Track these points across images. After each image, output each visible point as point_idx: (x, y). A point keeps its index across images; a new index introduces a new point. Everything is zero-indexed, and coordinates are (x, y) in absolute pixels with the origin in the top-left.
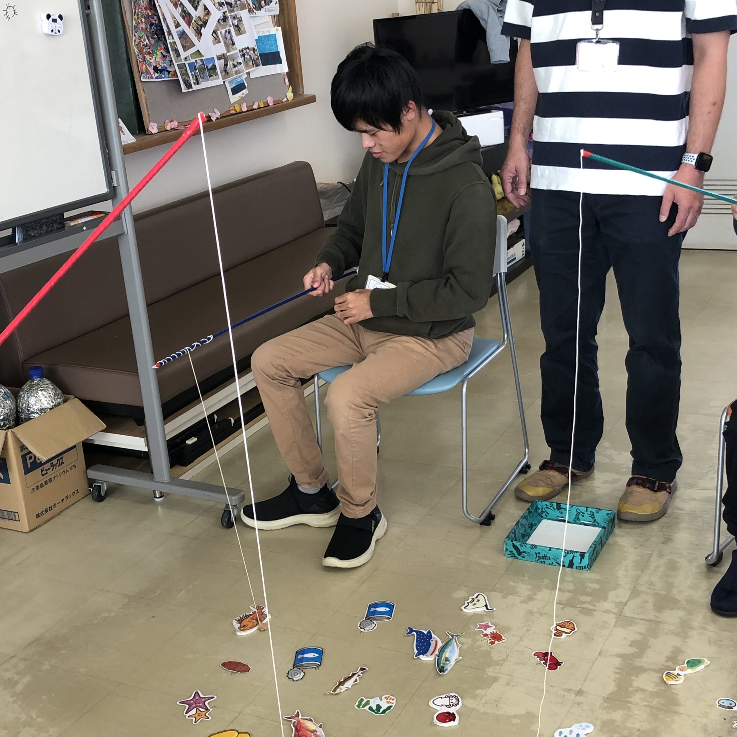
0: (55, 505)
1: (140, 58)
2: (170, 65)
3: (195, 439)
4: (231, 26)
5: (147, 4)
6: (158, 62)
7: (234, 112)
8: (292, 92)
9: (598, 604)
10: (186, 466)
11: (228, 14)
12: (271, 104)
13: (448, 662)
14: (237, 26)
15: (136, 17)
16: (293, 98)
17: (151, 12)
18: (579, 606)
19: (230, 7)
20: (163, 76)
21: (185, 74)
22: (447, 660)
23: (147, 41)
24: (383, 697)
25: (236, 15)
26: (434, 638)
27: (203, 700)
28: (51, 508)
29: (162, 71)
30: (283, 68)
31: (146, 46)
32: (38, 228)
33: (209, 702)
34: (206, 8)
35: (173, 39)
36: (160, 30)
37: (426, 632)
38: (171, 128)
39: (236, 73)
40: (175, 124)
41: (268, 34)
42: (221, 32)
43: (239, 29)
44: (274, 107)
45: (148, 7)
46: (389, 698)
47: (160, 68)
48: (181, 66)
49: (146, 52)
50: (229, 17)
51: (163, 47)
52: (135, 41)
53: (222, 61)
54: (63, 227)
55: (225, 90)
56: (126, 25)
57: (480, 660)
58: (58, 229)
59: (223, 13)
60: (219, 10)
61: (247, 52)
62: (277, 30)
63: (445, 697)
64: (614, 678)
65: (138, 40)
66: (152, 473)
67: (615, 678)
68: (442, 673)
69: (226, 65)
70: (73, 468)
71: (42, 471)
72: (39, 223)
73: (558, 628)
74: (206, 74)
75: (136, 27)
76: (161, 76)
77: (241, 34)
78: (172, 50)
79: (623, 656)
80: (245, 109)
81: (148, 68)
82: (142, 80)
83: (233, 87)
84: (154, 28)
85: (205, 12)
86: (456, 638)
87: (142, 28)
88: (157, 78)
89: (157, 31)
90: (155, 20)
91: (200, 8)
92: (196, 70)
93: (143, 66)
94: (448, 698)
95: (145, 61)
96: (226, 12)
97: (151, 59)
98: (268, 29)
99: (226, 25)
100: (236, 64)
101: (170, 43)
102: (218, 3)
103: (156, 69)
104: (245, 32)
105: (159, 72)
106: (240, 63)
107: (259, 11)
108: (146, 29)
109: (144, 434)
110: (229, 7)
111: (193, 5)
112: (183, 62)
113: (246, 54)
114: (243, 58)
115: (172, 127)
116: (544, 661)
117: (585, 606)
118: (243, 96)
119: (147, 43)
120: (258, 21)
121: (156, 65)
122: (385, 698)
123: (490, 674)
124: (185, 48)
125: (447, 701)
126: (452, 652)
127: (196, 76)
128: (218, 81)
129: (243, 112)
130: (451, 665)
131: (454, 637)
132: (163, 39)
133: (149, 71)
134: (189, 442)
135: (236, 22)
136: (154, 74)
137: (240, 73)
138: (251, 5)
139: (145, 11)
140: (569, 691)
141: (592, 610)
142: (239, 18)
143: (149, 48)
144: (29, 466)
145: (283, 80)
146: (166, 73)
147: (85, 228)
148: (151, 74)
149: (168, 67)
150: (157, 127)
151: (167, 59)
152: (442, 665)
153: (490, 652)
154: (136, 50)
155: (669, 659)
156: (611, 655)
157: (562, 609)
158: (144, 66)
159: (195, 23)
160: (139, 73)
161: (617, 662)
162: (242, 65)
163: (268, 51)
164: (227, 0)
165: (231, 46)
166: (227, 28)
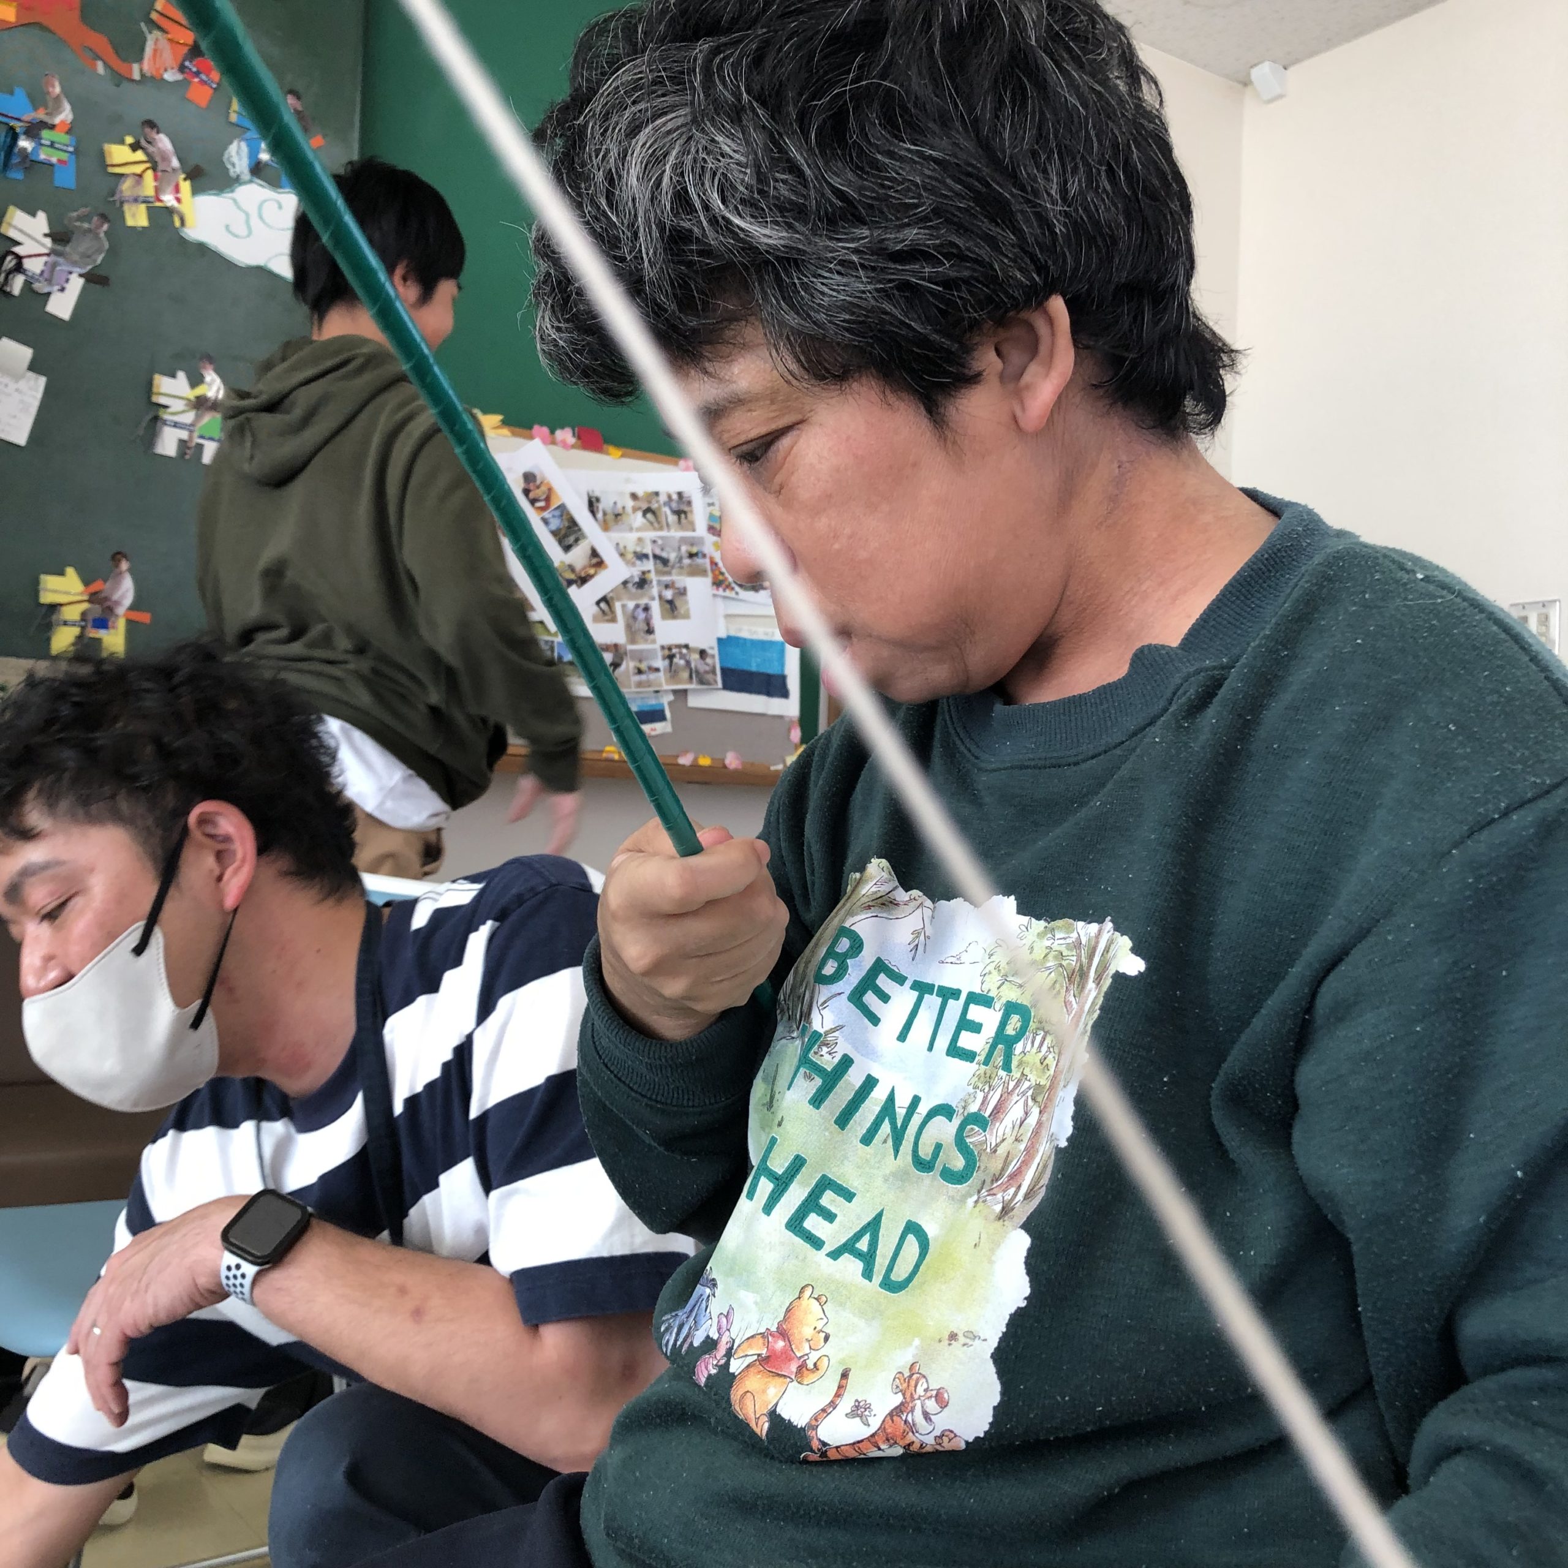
4: (653, 599)
11: (653, 577)
12: (731, 767)
14: (670, 602)
30: (789, 707)
34: (595, 554)
39: (642, 685)
41: (764, 638)
42: (624, 606)
43: (671, 608)
44: (740, 774)
50: (655, 583)
59: (640, 573)
60: (632, 565)
61: (680, 653)
69: (615, 665)
77: (674, 617)
85: (590, 560)
91: (580, 550)
96: (649, 571)
99: (642, 596)
100: (643, 668)
102: (635, 553)
104: (687, 616)
106: (657, 670)
107: (754, 591)
110: (660, 566)
113: (678, 655)
114: (667, 662)
118: (654, 733)
135: (669, 594)
137: (652, 686)
142: (678, 589)
145: (785, 729)
162: (661, 674)
163: (754, 668)
164: (658, 552)
165: (642, 634)
166: (643, 601)
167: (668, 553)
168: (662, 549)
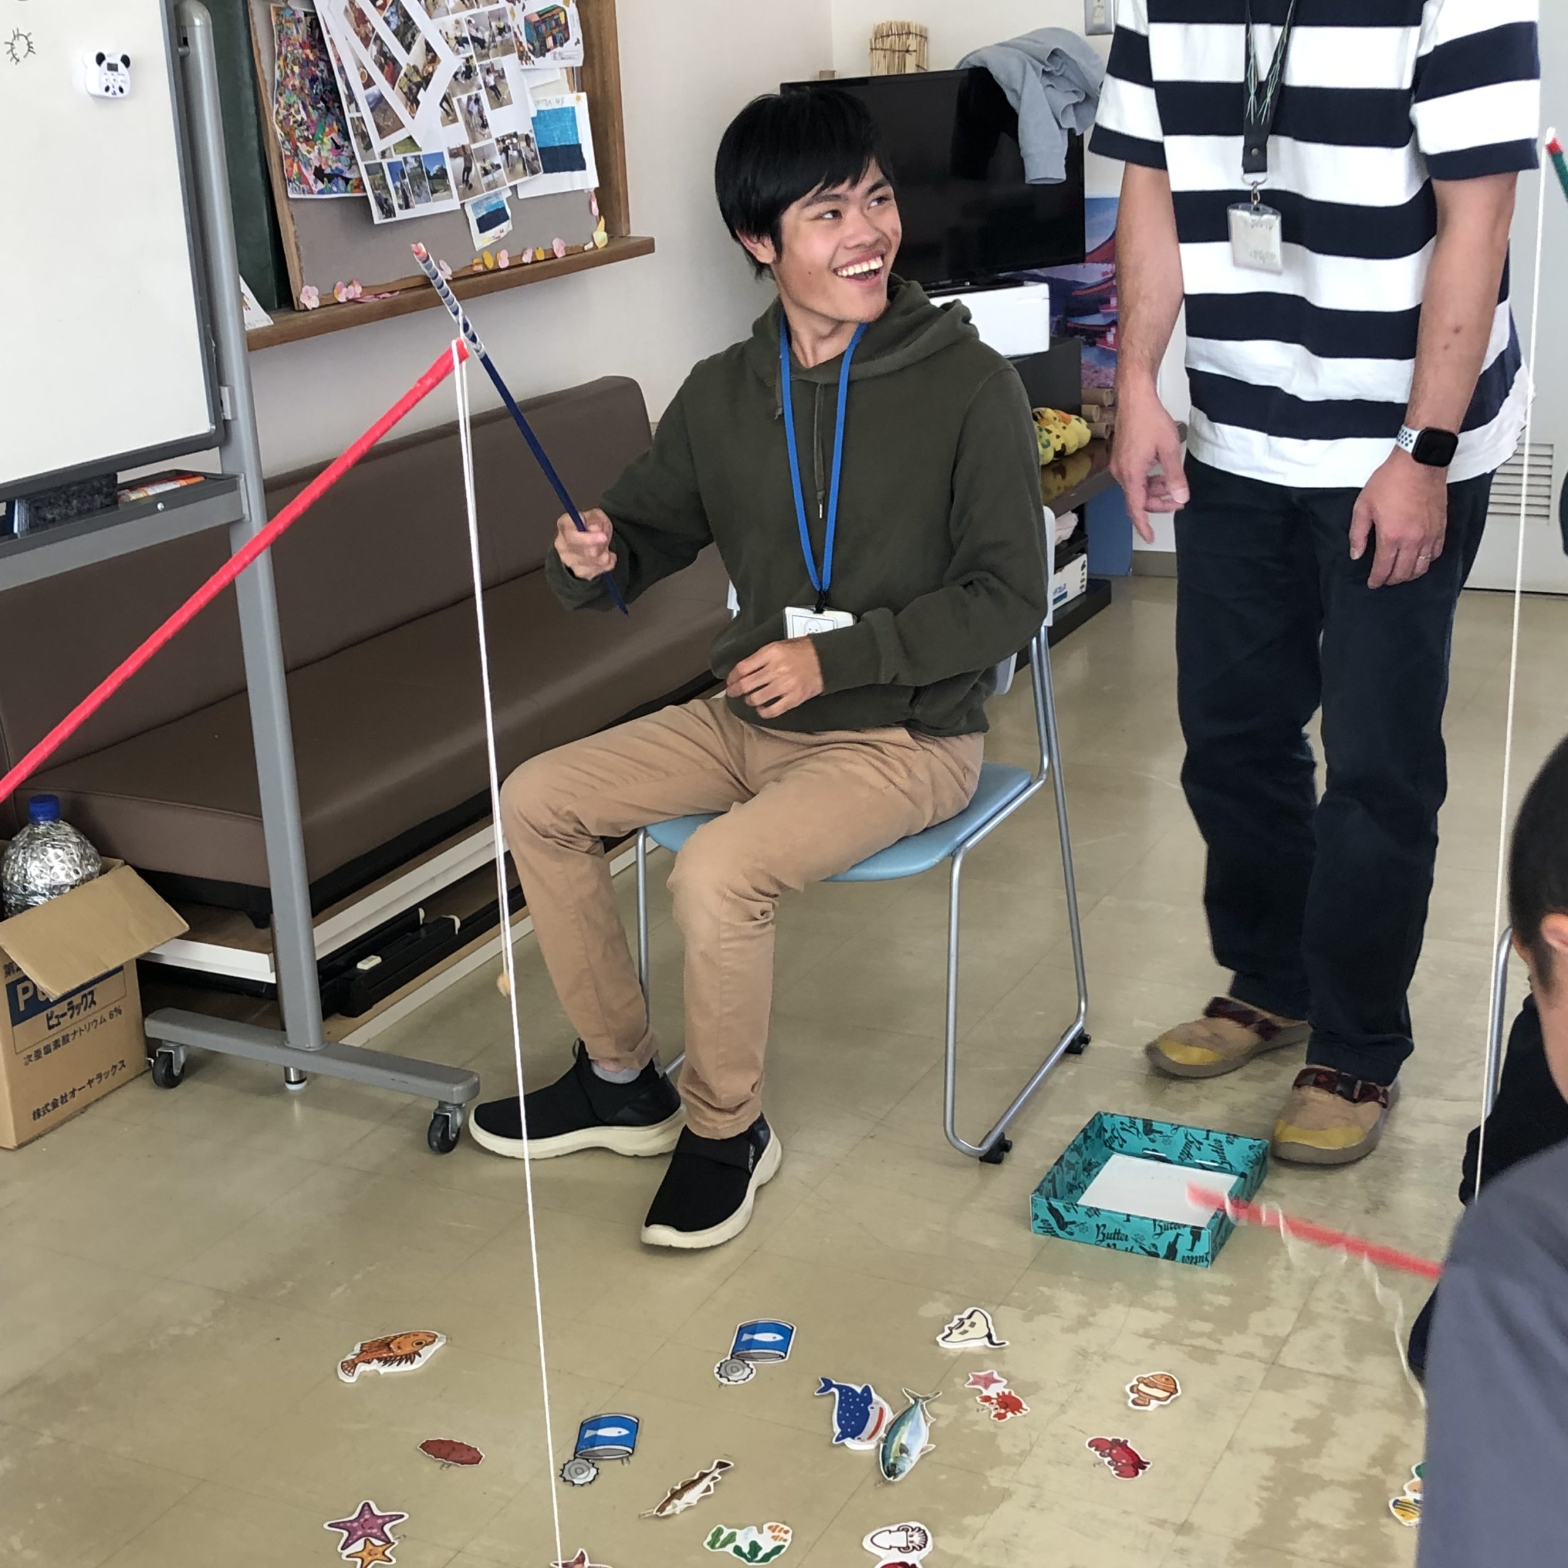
0: (73, 1092)
1: (287, 149)
2: (350, 167)
3: (375, 961)
4: (480, 88)
5: (305, 36)
6: (324, 160)
7: (480, 268)
8: (606, 230)
9: (1226, 1340)
10: (357, 1016)
11: (475, 62)
12: (560, 255)
13: (904, 1455)
14: (494, 88)
15: (281, 63)
16: (606, 242)
17: (314, 54)
18: (1187, 1341)
19: (479, 48)
20: (335, 189)
21: (380, 186)
22: (903, 1449)
23: (303, 114)
24: (765, 1527)
25: (492, 65)
26: (877, 1403)
27: (380, 1521)
28: (64, 1099)
29: (331, 178)
30: (588, 179)
31: (301, 125)
32: (61, 503)
33: (394, 1526)
34: (429, 48)
35: (358, 110)
36: (330, 92)
37: (859, 1390)
38: (347, 298)
39: (489, 186)
40: (356, 291)
41: (557, 106)
43: (497, 95)
44: (567, 262)
45: (308, 44)
46: (778, 1529)
47: (328, 171)
48: (373, 170)
49: (301, 137)
50: (478, 69)
51: (335, 127)
52: (277, 112)
53: (460, 161)
54: (115, 502)
55: (465, 220)
56: (260, 80)
57: (974, 1452)
58: (104, 506)
59: (464, 60)
60: (457, 52)
61: (512, 143)
62: (578, 99)
63: (898, 1530)
64: (1258, 1500)
65: (283, 112)
66: (284, 1029)
67: (1262, 1498)
68: (891, 1479)
69: (468, 169)
70: (115, 1014)
71: (49, 1019)
72: (64, 492)
73: (1142, 1387)
74: (425, 187)
75: (280, 84)
76: (331, 189)
77: (501, 105)
78: (355, 135)
79: (1279, 1454)
80: (504, 263)
81: (304, 170)
82: (291, 196)
83: (480, 216)
84: (318, 87)
85: (427, 55)
86: (924, 1403)
87: (293, 86)
88: (321, 192)
89: (324, 93)
90: (322, 71)
91: (418, 48)
92: (404, 177)
93: (292, 166)
94: (904, 1533)
95: (297, 155)
96: (471, 57)
97: (309, 152)
98: (559, 97)
99: (471, 86)
100: (489, 168)
101: (352, 119)
102: (456, 38)
103: (319, 174)
104: (510, 102)
105: (325, 179)
106: (498, 167)
107: (542, 58)
108: (302, 88)
109: (269, 947)
111: (402, 42)
112: (378, 160)
113: (511, 147)
114: (504, 155)
115: (350, 297)
116: (1109, 1459)
117: (1198, 1342)
118: (502, 235)
119: (302, 119)
120: (538, 80)
121: (321, 166)
122: (770, 1528)
123: (994, 1482)
124: (383, 132)
125: (900, 1539)
126: (915, 1432)
127: (403, 191)
128: (448, 203)
129: (500, 270)
130: (911, 1462)
131: (920, 1400)
132: (337, 111)
133: (305, 176)
134: (364, 965)
135: (491, 80)
136: (316, 182)
137: (496, 187)
138: (525, 44)
139: (300, 51)
140: (1162, 1523)
141: (1213, 1351)
142: (497, 71)
143: (307, 129)
144: (22, 1008)
145: (587, 204)
146: (341, 182)
147: (160, 506)
148: (308, 184)
149: (345, 169)
150: (318, 297)
151: (343, 153)
152: (891, 1460)
153: (995, 1435)
154: (279, 131)
155: (1374, 1461)
156: (1252, 1450)
157: (1151, 1347)
158: (295, 165)
159: (406, 80)
160: (285, 180)
161: (1266, 1464)
162: (502, 170)
163: (557, 144)
164: (474, 33)
165: (479, 130)
166: (473, 92)
167: (483, 33)
168: (477, 30)
